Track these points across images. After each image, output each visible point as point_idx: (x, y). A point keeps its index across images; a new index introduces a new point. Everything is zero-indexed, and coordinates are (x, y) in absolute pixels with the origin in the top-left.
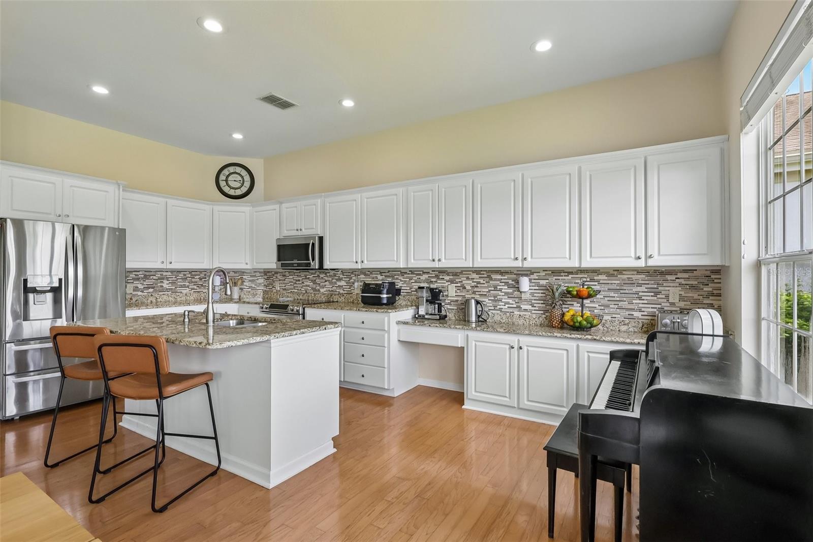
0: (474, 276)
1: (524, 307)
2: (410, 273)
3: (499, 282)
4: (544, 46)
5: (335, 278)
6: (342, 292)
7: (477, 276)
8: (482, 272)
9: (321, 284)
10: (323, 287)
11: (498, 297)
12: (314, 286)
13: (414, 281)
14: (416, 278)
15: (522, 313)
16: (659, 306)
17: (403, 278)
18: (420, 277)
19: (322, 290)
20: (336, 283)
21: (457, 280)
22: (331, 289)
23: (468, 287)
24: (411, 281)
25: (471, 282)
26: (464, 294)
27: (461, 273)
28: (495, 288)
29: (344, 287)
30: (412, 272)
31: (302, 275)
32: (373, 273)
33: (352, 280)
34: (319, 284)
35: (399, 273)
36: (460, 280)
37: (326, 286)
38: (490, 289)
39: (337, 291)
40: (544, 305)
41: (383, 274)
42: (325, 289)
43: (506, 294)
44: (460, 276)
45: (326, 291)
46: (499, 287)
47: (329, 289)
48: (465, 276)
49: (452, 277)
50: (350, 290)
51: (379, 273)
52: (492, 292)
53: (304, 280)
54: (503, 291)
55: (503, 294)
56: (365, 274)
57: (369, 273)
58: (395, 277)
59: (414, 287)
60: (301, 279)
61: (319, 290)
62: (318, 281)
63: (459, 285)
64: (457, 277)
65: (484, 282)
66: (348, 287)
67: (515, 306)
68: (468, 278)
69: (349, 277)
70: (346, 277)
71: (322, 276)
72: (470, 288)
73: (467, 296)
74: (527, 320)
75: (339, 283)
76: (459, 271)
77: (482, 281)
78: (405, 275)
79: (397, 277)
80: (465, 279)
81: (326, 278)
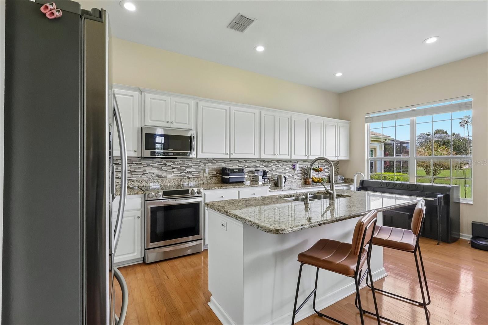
0: (277, 163)
1: (295, 177)
2: (244, 161)
3: (286, 166)
4: (339, 75)
5: (185, 165)
6: (190, 176)
7: (278, 163)
8: (280, 162)
9: (168, 171)
10: (171, 173)
11: (286, 173)
12: (160, 173)
13: (246, 167)
14: (248, 165)
15: (295, 180)
16: (328, 173)
17: (240, 165)
18: (250, 164)
19: (169, 176)
20: (185, 170)
21: (269, 166)
22: (179, 175)
23: (274, 169)
24: (245, 167)
25: (275, 166)
26: (272, 173)
27: (271, 162)
28: (285, 169)
29: (193, 172)
30: (246, 161)
31: (143, 163)
32: (219, 161)
33: (201, 167)
34: (166, 171)
35: (238, 161)
36: (270, 166)
37: (174, 173)
38: (283, 169)
39: (186, 176)
40: (301, 176)
41: (226, 162)
42: (173, 175)
43: (289, 172)
44: (271, 163)
45: (174, 176)
46: (286, 169)
47: (178, 175)
48: (273, 163)
49: (266, 164)
50: (199, 174)
51: (223, 161)
52: (284, 171)
53: (145, 168)
54: (288, 170)
55: (288, 172)
56: (212, 163)
57: (215, 161)
58: (235, 164)
59: (247, 170)
60: (141, 167)
61: (165, 177)
62: (164, 168)
63: (270, 168)
64: (269, 164)
65: (281, 166)
66: (198, 172)
67: (292, 177)
68: (274, 165)
69: (199, 164)
70: (195, 164)
71: (169, 164)
72: (275, 170)
73: (273, 174)
74: (297, 183)
75: (188, 169)
76: (270, 160)
77: (280, 166)
78: (241, 163)
79: (236, 164)
80: (273, 165)
81: (174, 166)
